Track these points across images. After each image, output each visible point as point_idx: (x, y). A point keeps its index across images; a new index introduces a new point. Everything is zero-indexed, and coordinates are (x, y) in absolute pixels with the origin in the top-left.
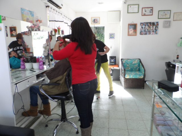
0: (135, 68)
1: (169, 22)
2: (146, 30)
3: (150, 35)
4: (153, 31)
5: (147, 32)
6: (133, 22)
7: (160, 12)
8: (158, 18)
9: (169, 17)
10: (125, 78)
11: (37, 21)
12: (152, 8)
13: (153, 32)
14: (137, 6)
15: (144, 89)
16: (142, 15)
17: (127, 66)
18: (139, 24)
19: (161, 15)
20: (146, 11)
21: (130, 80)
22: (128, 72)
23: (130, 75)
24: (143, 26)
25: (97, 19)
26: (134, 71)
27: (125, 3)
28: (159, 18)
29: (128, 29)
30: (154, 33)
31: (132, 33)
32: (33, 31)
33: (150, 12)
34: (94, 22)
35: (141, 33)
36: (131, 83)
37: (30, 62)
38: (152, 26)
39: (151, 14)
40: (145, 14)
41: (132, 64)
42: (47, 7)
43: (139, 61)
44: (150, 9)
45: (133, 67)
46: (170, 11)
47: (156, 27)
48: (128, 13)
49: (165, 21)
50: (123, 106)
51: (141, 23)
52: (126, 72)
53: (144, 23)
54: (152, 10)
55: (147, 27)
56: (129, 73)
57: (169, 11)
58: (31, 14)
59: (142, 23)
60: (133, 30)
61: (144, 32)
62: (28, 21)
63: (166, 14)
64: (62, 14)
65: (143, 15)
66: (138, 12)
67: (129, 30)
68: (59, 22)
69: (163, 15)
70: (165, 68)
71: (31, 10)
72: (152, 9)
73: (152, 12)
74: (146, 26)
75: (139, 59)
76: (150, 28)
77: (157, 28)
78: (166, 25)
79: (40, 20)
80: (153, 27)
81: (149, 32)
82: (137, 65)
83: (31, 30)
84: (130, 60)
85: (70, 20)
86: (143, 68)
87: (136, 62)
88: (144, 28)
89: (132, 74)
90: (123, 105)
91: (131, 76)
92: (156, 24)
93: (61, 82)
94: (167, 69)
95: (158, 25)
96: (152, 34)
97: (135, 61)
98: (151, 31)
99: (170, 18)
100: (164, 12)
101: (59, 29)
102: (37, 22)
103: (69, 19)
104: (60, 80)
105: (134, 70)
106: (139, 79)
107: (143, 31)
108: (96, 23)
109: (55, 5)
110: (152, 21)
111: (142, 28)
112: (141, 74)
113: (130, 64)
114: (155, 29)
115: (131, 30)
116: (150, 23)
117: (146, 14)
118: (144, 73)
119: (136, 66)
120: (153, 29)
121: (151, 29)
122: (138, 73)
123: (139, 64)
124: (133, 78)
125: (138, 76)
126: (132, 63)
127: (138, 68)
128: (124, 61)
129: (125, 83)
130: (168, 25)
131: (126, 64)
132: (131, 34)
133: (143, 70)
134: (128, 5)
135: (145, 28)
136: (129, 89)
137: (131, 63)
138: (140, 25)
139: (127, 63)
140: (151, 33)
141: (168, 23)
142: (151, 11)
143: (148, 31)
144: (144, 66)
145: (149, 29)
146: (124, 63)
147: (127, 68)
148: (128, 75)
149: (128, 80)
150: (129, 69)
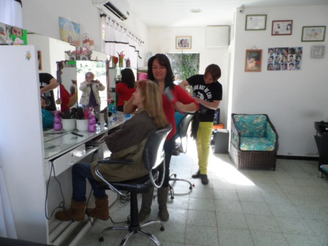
0: (258, 131)
1: (322, 48)
2: (280, 62)
4: (293, 64)
5: (281, 66)
6: (255, 46)
7: (305, 29)
8: (302, 41)
9: (322, 39)
10: (239, 149)
12: (292, 21)
13: (291, 66)
14: (263, 18)
15: (274, 170)
16: (272, 35)
17: (243, 128)
18: (267, 51)
19: (308, 35)
20: (279, 27)
21: (249, 153)
22: (245, 138)
23: (249, 144)
24: (274, 55)
25: (186, 40)
26: (256, 137)
27: (241, 11)
28: (304, 39)
29: (246, 60)
30: (294, 67)
31: (252, 68)
33: (287, 29)
34: (180, 45)
35: (270, 68)
36: (250, 158)
37: (72, 117)
38: (289, 55)
39: (289, 32)
40: (277, 32)
41: (252, 124)
42: (101, 16)
43: (265, 119)
44: (286, 23)
45: (254, 130)
46: (325, 27)
47: (297, 57)
48: (246, 29)
49: (316, 47)
50: (240, 203)
51: (270, 50)
52: (241, 138)
53: (276, 48)
54: (291, 25)
55: (281, 56)
56: (248, 141)
57: (323, 28)
58: (75, 29)
59: (272, 49)
60: (254, 62)
61: (276, 66)
62: (70, 41)
63: (316, 34)
64: (126, 30)
65: (274, 33)
66: (265, 29)
67: (248, 61)
68: (121, 44)
69: (311, 36)
70: (314, 131)
71: (75, 21)
72: (290, 23)
73: (291, 29)
74: (278, 54)
75: (265, 115)
76: (286, 57)
77: (299, 58)
78: (316, 53)
79: (90, 39)
80: (292, 56)
81: (284, 66)
82: (261, 126)
84: (248, 116)
85: (139, 40)
86: (273, 132)
88: (274, 59)
89: (253, 143)
90: (240, 201)
91: (252, 147)
92: (297, 51)
93: (135, 158)
94: (319, 135)
95: (301, 52)
96: (290, 70)
97: (257, 118)
98: (288, 64)
99: (323, 41)
100: (313, 30)
101: (121, 56)
102: (86, 43)
103: (137, 38)
105: (255, 134)
106: (266, 151)
107: (273, 63)
108: (185, 46)
110: (290, 46)
111: (272, 57)
112: (270, 143)
113: (249, 124)
114: (296, 61)
115: (252, 62)
116: (287, 49)
117: (280, 33)
118: (275, 141)
119: (259, 127)
120: (291, 61)
121: (289, 60)
122: (264, 141)
123: (266, 124)
124: (256, 150)
125: (264, 147)
126: (253, 121)
127: (264, 131)
128: (237, 118)
129: (239, 160)
130: (318, 53)
132: (250, 69)
133: (274, 135)
134: (247, 16)
135: (276, 57)
136: (246, 171)
137: (251, 122)
138: (269, 52)
139: (244, 123)
140: (288, 68)
141: (321, 51)
142: (289, 27)
143: (282, 64)
144: (276, 128)
145: (284, 60)
146: (238, 122)
147: (243, 131)
148: (246, 143)
149: (245, 153)
150: (245, 132)
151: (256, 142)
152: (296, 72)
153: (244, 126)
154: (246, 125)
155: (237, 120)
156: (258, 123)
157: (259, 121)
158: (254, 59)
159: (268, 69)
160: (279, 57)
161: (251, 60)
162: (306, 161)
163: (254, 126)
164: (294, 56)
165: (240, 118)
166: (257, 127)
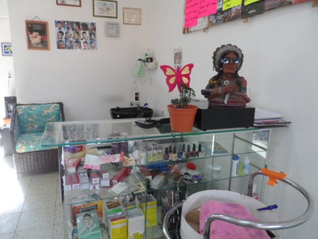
1: (116, 26)
2: (71, 39)
3: (80, 50)
4: (86, 42)
5: (74, 44)
6: (37, 17)
8: (94, 16)
10: (14, 152)
13: (85, 44)
16: (58, 4)
17: (29, 122)
18: (54, 24)
19: (100, 9)
23: (27, 144)
28: (96, 14)
30: (89, 46)
31: (37, 44)
35: (60, 46)
39: (77, 3)
40: (63, 1)
41: (42, 116)
43: (58, 108)
45: (44, 123)
46: (116, 2)
47: (91, 34)
49: (108, 24)
51: (57, 23)
53: (65, 22)
56: (28, 140)
57: (114, 4)
59: (59, 22)
60: (39, 37)
61: (67, 43)
65: (59, 2)
67: (30, 36)
69: (103, 10)
73: (80, 0)
74: (68, 29)
75: (60, 103)
76: (78, 34)
77: (93, 36)
78: (111, 31)
81: (77, 44)
82: (53, 117)
84: (36, 106)
87: (52, 110)
88: (65, 35)
89: (34, 142)
91: (32, 147)
92: (89, 26)
95: (95, 29)
96: (85, 49)
97: (49, 108)
98: (82, 42)
99: (116, 17)
100: (105, 4)
110: (82, 20)
111: (61, 33)
113: (37, 116)
114: (91, 39)
115: (36, 37)
116: (78, 24)
120: (84, 38)
121: (82, 38)
123: (59, 115)
126: (42, 112)
128: (21, 110)
130: (113, 31)
131: (26, 117)
132: (35, 45)
135: (67, 33)
137: (40, 114)
138: (56, 26)
139: (29, 115)
140: (83, 47)
141: (115, 29)
143: (75, 42)
145: (76, 37)
146: (21, 115)
147: (30, 126)
148: (23, 143)
150: (33, 127)
151: (38, 140)
152: (90, 52)
153: (30, 119)
154: (33, 118)
155: (20, 112)
156: (48, 114)
157: (49, 112)
158: (38, 34)
159: (59, 48)
160: (69, 33)
161: (35, 34)
163: (44, 119)
164: (87, 32)
165: (24, 109)
166: (48, 120)
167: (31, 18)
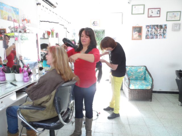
0: (140, 76)
1: (179, 25)
2: (153, 34)
3: (157, 39)
4: (161, 35)
5: (154, 36)
6: (138, 24)
7: (168, 13)
8: (167, 21)
9: (179, 19)
10: (129, 89)
11: (24, 20)
12: (160, 8)
13: (160, 36)
14: (143, 7)
15: (151, 101)
16: (148, 17)
17: (131, 75)
18: (145, 27)
19: (170, 17)
20: (152, 13)
21: (135, 91)
22: (133, 81)
23: (135, 85)
24: (150, 30)
25: (97, 21)
26: (139, 80)
27: (129, 3)
28: (168, 20)
29: (133, 33)
31: (137, 37)
32: (17, 32)
33: (157, 13)
34: (93, 25)
35: (147, 37)
36: (136, 94)
37: (12, 72)
38: (159, 29)
39: (158, 15)
40: (151, 15)
41: (137, 72)
43: (145, 69)
44: (157, 10)
45: (138, 76)
46: (180, 12)
47: (164, 31)
48: (132, 14)
49: (175, 24)
50: (130, 126)
52: (130, 81)
53: (151, 25)
54: (160, 11)
55: (154, 30)
56: (134, 83)
57: (179, 13)
58: (15, 11)
59: (148, 26)
60: (138, 34)
61: (151, 36)
62: (10, 19)
63: (175, 16)
64: (57, 14)
65: (149, 16)
66: (144, 14)
67: (134, 33)
69: (172, 17)
70: (175, 76)
71: (14, 6)
72: (159, 9)
73: (160, 13)
74: (152, 29)
75: (145, 66)
76: (157, 31)
77: (165, 31)
78: (175, 28)
79: (27, 19)
80: (161, 30)
81: (156, 36)
82: (143, 73)
83: (14, 31)
84: (134, 67)
85: (67, 21)
86: (150, 77)
87: (142, 69)
88: (150, 32)
90: (129, 125)
91: (137, 87)
92: (163, 27)
94: (178, 78)
95: (166, 28)
97: (140, 68)
98: (158, 35)
99: (180, 20)
100: (173, 14)
103: (65, 20)
104: (47, 101)
105: (139, 78)
106: (146, 89)
107: (149, 34)
108: (96, 25)
109: (48, 3)
110: (159, 24)
111: (148, 31)
112: (148, 84)
113: (135, 72)
114: (163, 33)
115: (136, 34)
116: (157, 26)
117: (153, 16)
118: (151, 83)
119: (141, 74)
120: (160, 33)
121: (159, 33)
122: (144, 83)
123: (145, 72)
124: (139, 88)
125: (145, 87)
126: (137, 70)
127: (144, 76)
129: (129, 95)
130: (177, 28)
131: (130, 72)
132: (135, 38)
133: (151, 79)
134: (132, 6)
135: (151, 31)
136: (134, 102)
137: (136, 71)
138: (146, 28)
139: (132, 71)
140: (159, 37)
142: (158, 12)
143: (155, 35)
144: (152, 75)
145: (156, 33)
146: (128, 71)
147: (131, 77)
148: (133, 85)
149: (133, 91)
150: (133, 77)
151: (139, 84)
152: (163, 39)
153: (132, 73)
154: (133, 73)
156: (140, 71)
157: (141, 70)
158: (137, 32)
159: (146, 38)
160: (152, 31)
161: (136, 32)
162: (170, 94)
163: (138, 74)
164: (162, 30)
165: (129, 68)
166: (140, 74)
167: (135, 25)
